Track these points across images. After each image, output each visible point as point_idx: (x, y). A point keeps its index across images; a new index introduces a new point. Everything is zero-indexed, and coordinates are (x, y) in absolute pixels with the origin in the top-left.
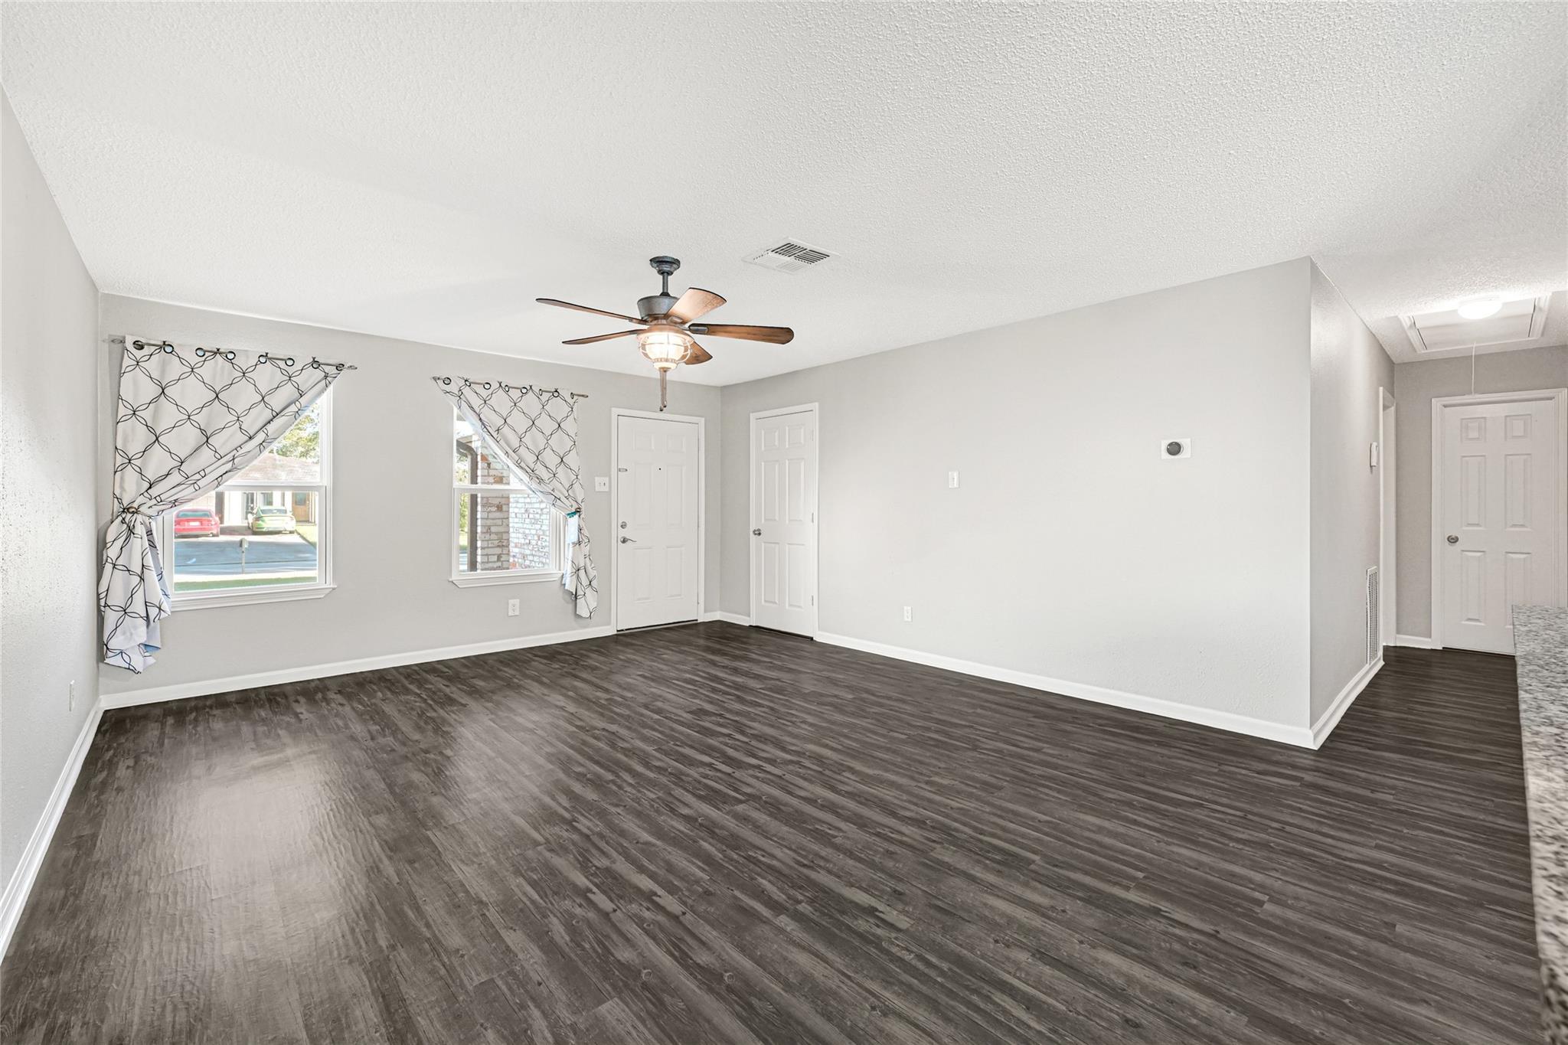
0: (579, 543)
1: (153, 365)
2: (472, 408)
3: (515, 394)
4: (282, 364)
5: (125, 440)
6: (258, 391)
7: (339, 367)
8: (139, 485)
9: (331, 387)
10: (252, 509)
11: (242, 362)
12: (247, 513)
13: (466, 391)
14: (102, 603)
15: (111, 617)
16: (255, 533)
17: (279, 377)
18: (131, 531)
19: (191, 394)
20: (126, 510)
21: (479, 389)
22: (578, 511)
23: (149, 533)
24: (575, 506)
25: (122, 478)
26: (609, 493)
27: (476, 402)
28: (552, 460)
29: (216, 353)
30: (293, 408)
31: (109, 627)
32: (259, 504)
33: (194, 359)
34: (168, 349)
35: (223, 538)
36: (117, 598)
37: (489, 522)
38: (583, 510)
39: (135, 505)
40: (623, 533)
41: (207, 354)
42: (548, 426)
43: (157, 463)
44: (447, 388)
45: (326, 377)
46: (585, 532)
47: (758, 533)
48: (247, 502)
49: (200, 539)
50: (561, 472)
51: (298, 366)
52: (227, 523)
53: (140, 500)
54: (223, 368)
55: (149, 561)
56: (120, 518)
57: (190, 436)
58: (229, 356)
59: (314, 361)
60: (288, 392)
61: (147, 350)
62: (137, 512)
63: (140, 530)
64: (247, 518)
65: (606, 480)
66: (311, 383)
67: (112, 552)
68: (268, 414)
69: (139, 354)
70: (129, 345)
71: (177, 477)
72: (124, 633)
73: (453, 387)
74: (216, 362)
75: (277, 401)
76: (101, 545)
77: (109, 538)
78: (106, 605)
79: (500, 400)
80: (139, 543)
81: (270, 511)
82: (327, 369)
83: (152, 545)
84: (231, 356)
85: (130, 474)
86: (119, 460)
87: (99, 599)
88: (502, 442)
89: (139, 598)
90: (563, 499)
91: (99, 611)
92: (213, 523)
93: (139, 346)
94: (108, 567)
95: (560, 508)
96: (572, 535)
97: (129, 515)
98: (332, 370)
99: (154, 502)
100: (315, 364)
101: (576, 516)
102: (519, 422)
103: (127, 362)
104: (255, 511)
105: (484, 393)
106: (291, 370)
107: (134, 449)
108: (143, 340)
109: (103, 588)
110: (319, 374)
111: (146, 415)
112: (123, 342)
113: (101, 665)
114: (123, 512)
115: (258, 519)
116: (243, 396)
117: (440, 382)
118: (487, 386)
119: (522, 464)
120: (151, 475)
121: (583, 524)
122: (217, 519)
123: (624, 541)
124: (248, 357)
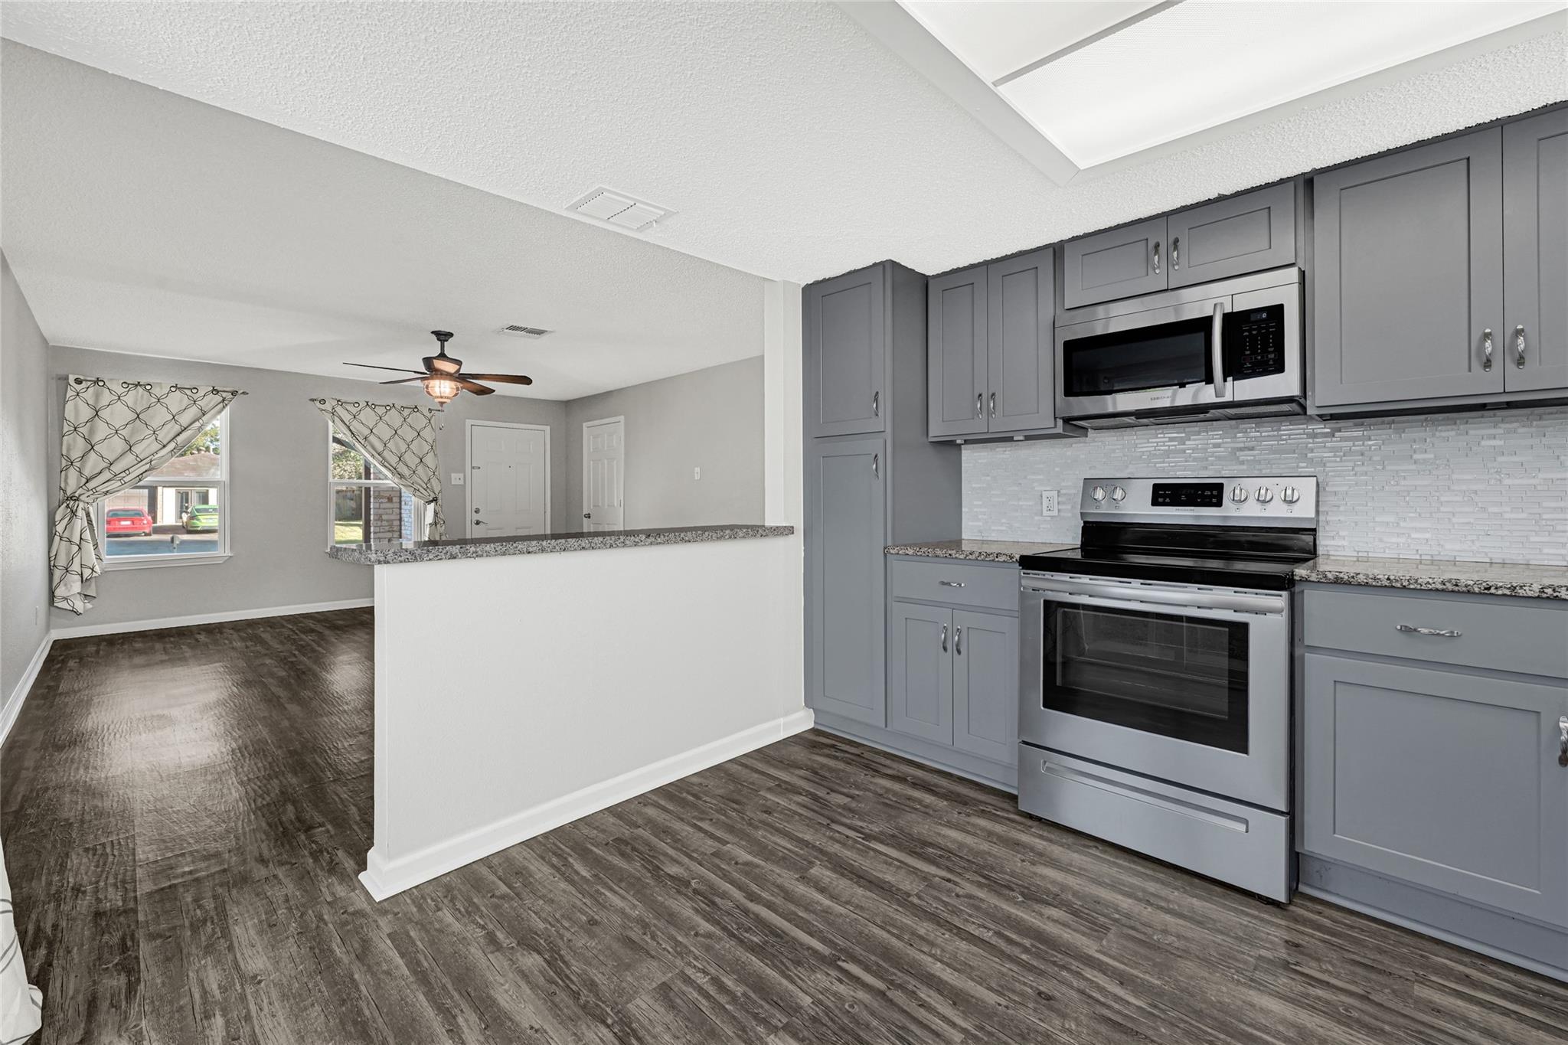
0: (436, 524)
1: (89, 395)
2: (342, 421)
3: (381, 411)
4: (188, 392)
5: (68, 450)
6: (171, 413)
7: (234, 393)
8: (78, 481)
9: (228, 409)
10: (187, 508)
11: (156, 391)
12: (181, 512)
13: (339, 409)
14: (52, 564)
15: (57, 574)
16: (190, 532)
17: (186, 401)
18: (74, 513)
19: (118, 415)
20: (71, 498)
21: (350, 408)
22: (435, 500)
23: (88, 515)
24: (433, 495)
25: (66, 476)
26: (464, 486)
27: (347, 417)
28: (412, 460)
29: (136, 385)
30: (197, 424)
31: (56, 580)
32: (194, 504)
33: (120, 390)
34: (101, 384)
35: (155, 537)
36: (62, 561)
37: (381, 511)
38: (440, 498)
39: (77, 494)
40: (476, 517)
41: (130, 386)
42: (410, 434)
43: (93, 464)
44: (322, 407)
45: (223, 400)
46: (441, 515)
47: (588, 516)
48: (182, 502)
49: (132, 539)
50: (420, 470)
51: (201, 393)
52: (159, 523)
53: (80, 491)
54: (142, 396)
55: (87, 535)
56: (65, 504)
57: (118, 445)
58: (147, 387)
59: (214, 389)
60: (193, 411)
61: (84, 385)
62: (78, 499)
63: (81, 513)
64: (181, 518)
65: (461, 475)
66: (212, 404)
67: (60, 528)
68: (177, 428)
69: (78, 387)
70: (71, 381)
71: (107, 475)
72: (65, 585)
73: (328, 406)
74: (138, 392)
75: (184, 419)
76: (52, 523)
77: (58, 517)
78: (54, 566)
79: (368, 416)
80: (80, 523)
81: (206, 510)
82: (224, 394)
83: (90, 522)
84: (148, 387)
85: (73, 474)
86: (64, 463)
87: (50, 561)
88: (368, 447)
89: (77, 561)
90: (421, 490)
91: (50, 569)
92: (145, 522)
93: (78, 382)
94: (57, 538)
95: (420, 497)
96: (429, 518)
97: (72, 502)
98: (229, 396)
99: (91, 492)
100: (215, 392)
101: (433, 504)
102: (384, 432)
103: (70, 393)
104: (189, 510)
105: (354, 410)
106: (195, 397)
107: (75, 455)
108: (82, 378)
109: (53, 553)
110: (218, 398)
111: (84, 430)
112: (67, 378)
113: (52, 608)
114: (67, 499)
115: (193, 517)
116: (159, 416)
117: (317, 403)
118: (356, 405)
119: (386, 464)
120: (87, 472)
121: (439, 509)
122: (150, 518)
123: (478, 523)
124: (161, 388)
